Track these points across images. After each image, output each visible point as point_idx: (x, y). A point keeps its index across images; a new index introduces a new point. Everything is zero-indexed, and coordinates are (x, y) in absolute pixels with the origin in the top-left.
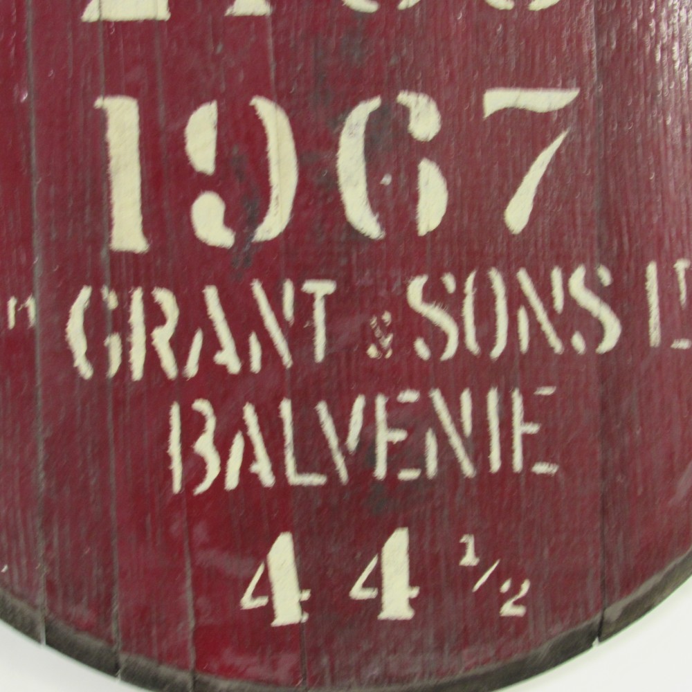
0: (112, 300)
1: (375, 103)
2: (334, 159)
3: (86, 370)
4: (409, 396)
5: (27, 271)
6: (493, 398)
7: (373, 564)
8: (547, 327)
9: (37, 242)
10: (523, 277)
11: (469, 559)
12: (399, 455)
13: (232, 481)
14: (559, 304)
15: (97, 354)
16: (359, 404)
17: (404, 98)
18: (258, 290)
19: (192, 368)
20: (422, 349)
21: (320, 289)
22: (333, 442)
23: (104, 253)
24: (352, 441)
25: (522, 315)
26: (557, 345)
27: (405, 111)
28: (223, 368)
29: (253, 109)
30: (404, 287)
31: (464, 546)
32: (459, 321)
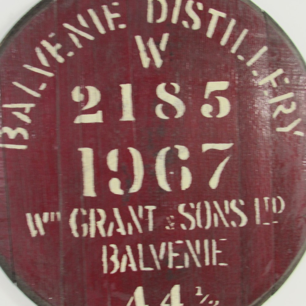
0: (84, 212)
1: (168, 149)
2: (154, 166)
3: (76, 235)
4: (179, 242)
5: (57, 203)
6: (206, 242)
7: (168, 296)
8: (224, 219)
9: (60, 194)
10: (216, 204)
11: (199, 294)
12: (177, 261)
13: (123, 270)
14: (227, 211)
15: (80, 230)
16: (163, 245)
17: (177, 147)
18: (131, 209)
19: (110, 234)
20: (183, 227)
21: (151, 208)
22: (155, 256)
23: (81, 198)
24: (161, 256)
25: (215, 215)
26: (227, 225)
27: (177, 150)
28: (119, 233)
29: (128, 150)
30: (177, 207)
31: (197, 289)
32: (195, 217)
